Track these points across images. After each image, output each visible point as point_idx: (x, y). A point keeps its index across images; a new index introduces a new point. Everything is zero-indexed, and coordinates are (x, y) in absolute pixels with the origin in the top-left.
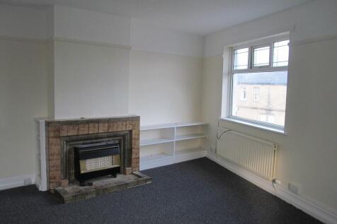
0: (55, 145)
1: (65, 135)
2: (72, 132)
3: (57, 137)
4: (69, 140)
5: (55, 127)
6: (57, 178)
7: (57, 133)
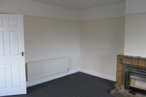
0: (119, 67)
1: (125, 63)
2: (129, 63)
3: (120, 63)
4: (128, 66)
5: (120, 58)
6: (119, 83)
7: (120, 61)
